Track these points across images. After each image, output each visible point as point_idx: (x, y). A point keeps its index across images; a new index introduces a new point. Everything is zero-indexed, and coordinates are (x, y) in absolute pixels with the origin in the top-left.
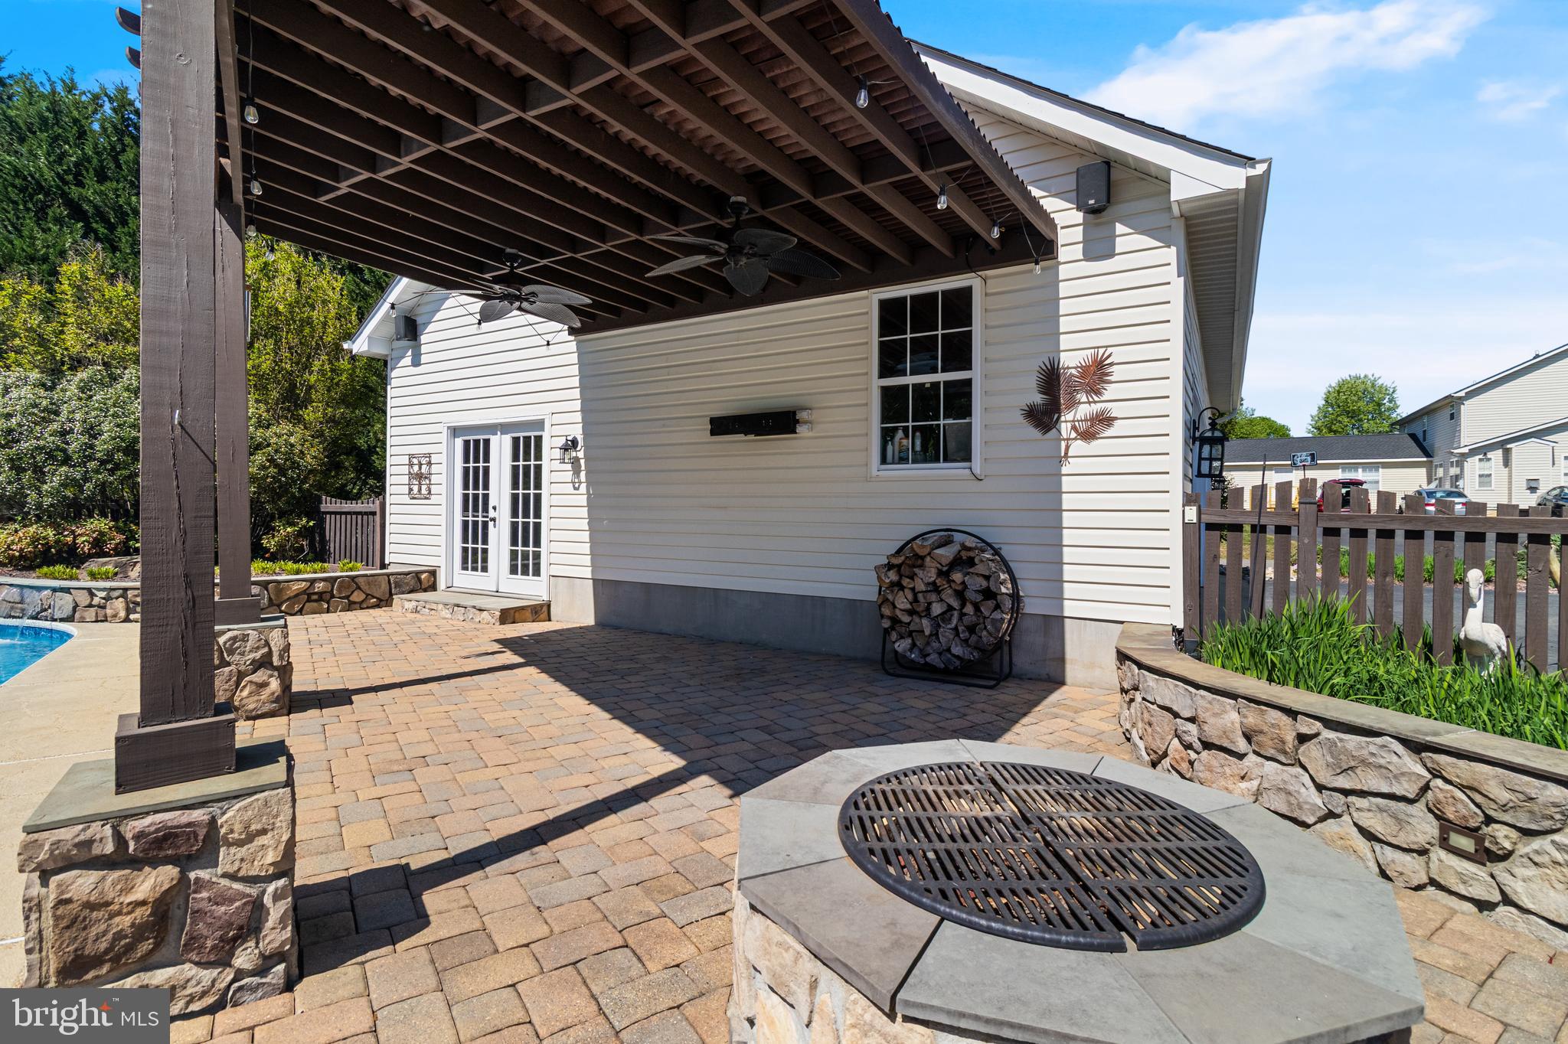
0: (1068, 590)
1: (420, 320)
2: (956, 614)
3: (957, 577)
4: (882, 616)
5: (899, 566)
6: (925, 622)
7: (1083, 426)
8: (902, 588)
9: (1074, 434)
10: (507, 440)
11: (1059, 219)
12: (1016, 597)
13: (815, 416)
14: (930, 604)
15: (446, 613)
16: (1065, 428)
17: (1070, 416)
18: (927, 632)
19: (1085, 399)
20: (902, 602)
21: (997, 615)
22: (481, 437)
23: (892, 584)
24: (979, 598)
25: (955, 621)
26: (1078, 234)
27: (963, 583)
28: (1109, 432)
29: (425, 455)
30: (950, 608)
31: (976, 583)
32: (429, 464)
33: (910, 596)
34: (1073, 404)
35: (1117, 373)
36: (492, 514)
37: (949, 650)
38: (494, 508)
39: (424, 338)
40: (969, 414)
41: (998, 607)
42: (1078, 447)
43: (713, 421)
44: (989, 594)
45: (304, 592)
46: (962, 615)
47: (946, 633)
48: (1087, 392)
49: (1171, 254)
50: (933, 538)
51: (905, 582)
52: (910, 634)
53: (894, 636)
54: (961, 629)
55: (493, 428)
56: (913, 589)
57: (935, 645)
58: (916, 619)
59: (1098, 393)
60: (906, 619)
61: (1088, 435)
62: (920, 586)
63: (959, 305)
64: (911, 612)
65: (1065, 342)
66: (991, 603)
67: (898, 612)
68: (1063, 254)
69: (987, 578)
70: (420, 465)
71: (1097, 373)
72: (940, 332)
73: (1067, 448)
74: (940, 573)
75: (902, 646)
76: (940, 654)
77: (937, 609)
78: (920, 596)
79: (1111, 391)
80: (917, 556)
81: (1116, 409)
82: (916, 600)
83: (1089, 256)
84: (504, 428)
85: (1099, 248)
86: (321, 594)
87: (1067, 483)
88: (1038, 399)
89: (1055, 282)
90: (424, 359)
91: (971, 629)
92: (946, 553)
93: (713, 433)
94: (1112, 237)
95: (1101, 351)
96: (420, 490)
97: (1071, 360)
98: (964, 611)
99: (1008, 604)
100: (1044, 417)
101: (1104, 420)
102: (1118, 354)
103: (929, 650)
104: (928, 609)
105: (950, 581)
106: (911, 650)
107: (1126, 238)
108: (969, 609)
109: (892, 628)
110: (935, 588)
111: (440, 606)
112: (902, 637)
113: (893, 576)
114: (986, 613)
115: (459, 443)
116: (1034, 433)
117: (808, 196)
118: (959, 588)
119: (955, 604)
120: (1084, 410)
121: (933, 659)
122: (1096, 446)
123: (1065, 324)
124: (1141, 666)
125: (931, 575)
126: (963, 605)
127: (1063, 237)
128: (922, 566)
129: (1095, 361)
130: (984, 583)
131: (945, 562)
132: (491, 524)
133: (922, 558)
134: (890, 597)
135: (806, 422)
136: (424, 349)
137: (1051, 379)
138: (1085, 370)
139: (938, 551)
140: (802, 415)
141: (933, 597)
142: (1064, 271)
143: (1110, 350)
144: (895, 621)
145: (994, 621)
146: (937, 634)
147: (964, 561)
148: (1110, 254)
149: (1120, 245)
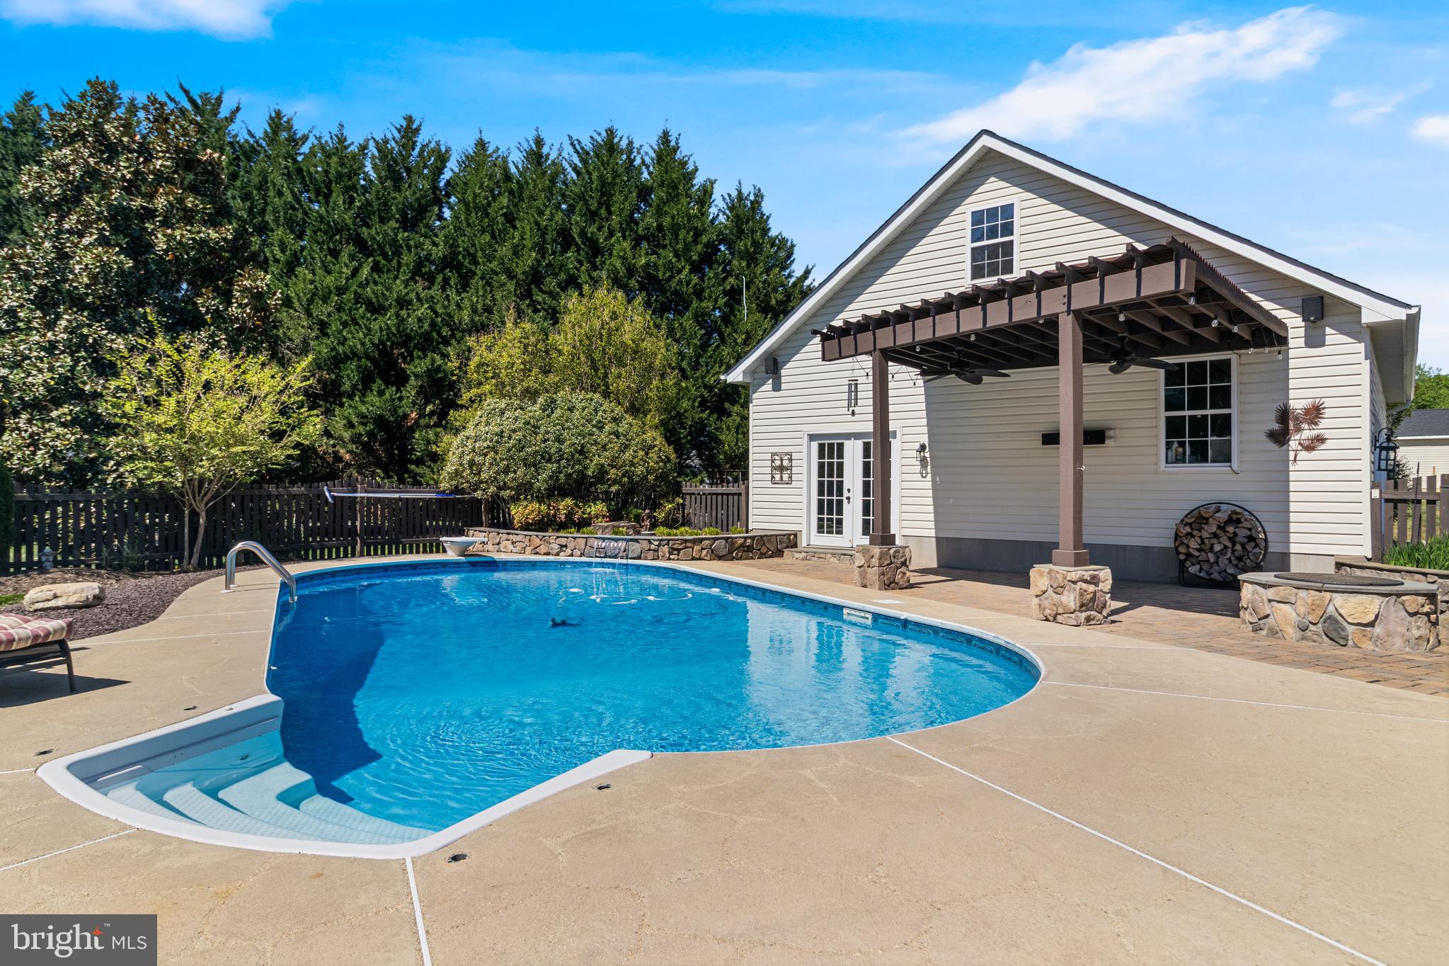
0: (1293, 537)
1: (780, 359)
2: (1230, 550)
3: (1230, 529)
4: (1178, 553)
5: (1190, 524)
6: (1210, 555)
7: (1306, 443)
8: (1193, 536)
9: (1300, 448)
10: (859, 444)
11: (1289, 323)
12: (1266, 540)
13: (1117, 433)
14: (1212, 545)
15: (834, 560)
16: (1293, 444)
17: (1297, 437)
18: (1212, 560)
19: (1307, 427)
20: (1194, 544)
21: (1257, 550)
22: (835, 442)
23: (1188, 534)
24: (1246, 540)
25: (1229, 554)
26: (1302, 332)
27: (1235, 533)
28: (1323, 447)
29: (787, 454)
30: (1226, 547)
31: (1242, 533)
32: (791, 460)
33: (1199, 541)
34: (1299, 430)
35: (1327, 413)
36: (846, 494)
37: (1225, 571)
38: (849, 490)
39: (783, 372)
40: (1229, 433)
41: (1257, 545)
42: (1303, 455)
43: (1044, 436)
44: (1251, 539)
45: (742, 545)
46: (1233, 551)
47: (1223, 561)
48: (1309, 424)
49: (1361, 347)
50: (1213, 507)
51: (1195, 533)
52: (1199, 562)
53: (1188, 564)
54: (1233, 558)
55: (848, 436)
56: (1201, 537)
57: (1217, 568)
58: (1203, 554)
59: (1316, 424)
60: (1196, 554)
61: (1309, 448)
62: (1205, 534)
63: (1222, 370)
64: (1199, 550)
65: (1292, 394)
66: (1253, 544)
67: (1191, 550)
68: (1292, 343)
69: (1250, 530)
70: (782, 460)
71: (1314, 413)
72: (1208, 385)
73: (1296, 456)
74: (1219, 527)
75: (1194, 569)
76: (1220, 573)
77: (1217, 548)
78: (1206, 541)
79: (1323, 423)
80: (1202, 517)
81: (1327, 434)
82: (1203, 543)
83: (1309, 344)
84: (857, 436)
85: (1314, 340)
86: (749, 546)
87: (1292, 476)
88: (1276, 426)
89: (1287, 359)
90: (783, 386)
91: (1240, 559)
92: (1223, 516)
93: (1044, 443)
94: (1324, 335)
95: (1318, 400)
96: (781, 478)
97: (1298, 403)
98: (1236, 548)
99: (1263, 544)
100: (1280, 437)
101: (1321, 440)
102: (1328, 402)
103: (1212, 571)
104: (1211, 549)
105: (1225, 532)
106: (1200, 571)
107: (1332, 335)
108: (1238, 547)
109: (1186, 560)
110: (1215, 535)
111: (829, 556)
112: (1193, 564)
113: (1188, 529)
114: (1250, 549)
115: (815, 445)
116: (1275, 447)
117: (1158, 330)
118: (1231, 536)
119: (1229, 545)
120: (1307, 433)
121: (1215, 576)
122: (1314, 454)
123: (1292, 383)
124: (1351, 566)
125: (1214, 529)
126: (1234, 546)
127: (1291, 333)
128: (1206, 523)
129: (1313, 406)
130: (1249, 533)
131: (1222, 521)
132: (845, 501)
133: (1207, 519)
134: (1186, 542)
135: (1111, 437)
136: (783, 379)
137: (1284, 415)
138: (1307, 411)
139: (1217, 515)
140: (1107, 434)
141: (1215, 541)
142: (1292, 353)
143: (1323, 400)
144: (1189, 555)
145: (1254, 554)
146: (1217, 562)
147: (1234, 520)
148: (1322, 344)
149: (1328, 339)
